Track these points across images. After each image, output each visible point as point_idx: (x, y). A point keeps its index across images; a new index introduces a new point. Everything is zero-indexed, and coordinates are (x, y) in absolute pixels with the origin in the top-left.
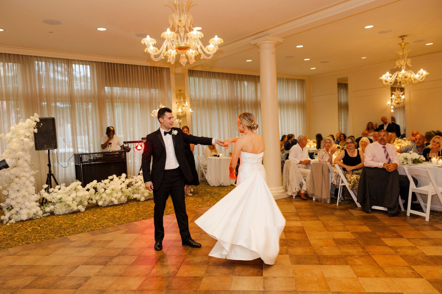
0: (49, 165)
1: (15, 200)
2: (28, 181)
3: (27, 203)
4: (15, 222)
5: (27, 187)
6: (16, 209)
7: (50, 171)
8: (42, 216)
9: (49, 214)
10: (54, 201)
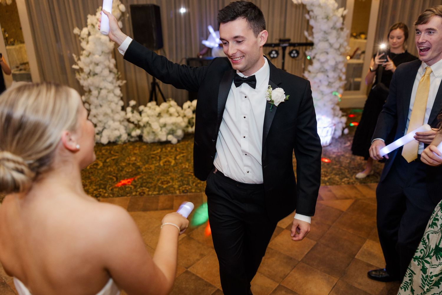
2: (111, 95)
3: (111, 123)
5: (110, 102)
6: (99, 128)
8: (127, 141)
9: (137, 139)
10: (141, 124)
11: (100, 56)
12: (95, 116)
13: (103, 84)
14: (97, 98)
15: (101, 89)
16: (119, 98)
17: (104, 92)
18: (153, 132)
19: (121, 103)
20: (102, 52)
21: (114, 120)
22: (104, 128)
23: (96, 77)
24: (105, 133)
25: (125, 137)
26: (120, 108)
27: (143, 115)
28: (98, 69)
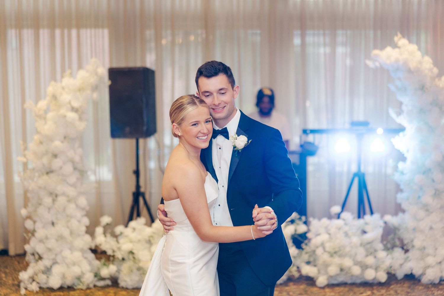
0: (137, 173)
1: (43, 243)
2: (72, 206)
3: (67, 253)
4: (38, 289)
5: (69, 217)
6: (46, 262)
7: (138, 186)
8: (91, 286)
9: (109, 282)
10: (119, 255)
11: (62, 142)
12: (41, 241)
13: (60, 188)
14: (49, 209)
15: (57, 196)
16: (84, 213)
17: (61, 200)
18: (139, 269)
19: (86, 221)
20: (65, 138)
21: (72, 249)
22: (55, 263)
23: (52, 175)
24: (57, 270)
25: (89, 278)
26: (84, 229)
27: (122, 240)
28: (57, 163)
